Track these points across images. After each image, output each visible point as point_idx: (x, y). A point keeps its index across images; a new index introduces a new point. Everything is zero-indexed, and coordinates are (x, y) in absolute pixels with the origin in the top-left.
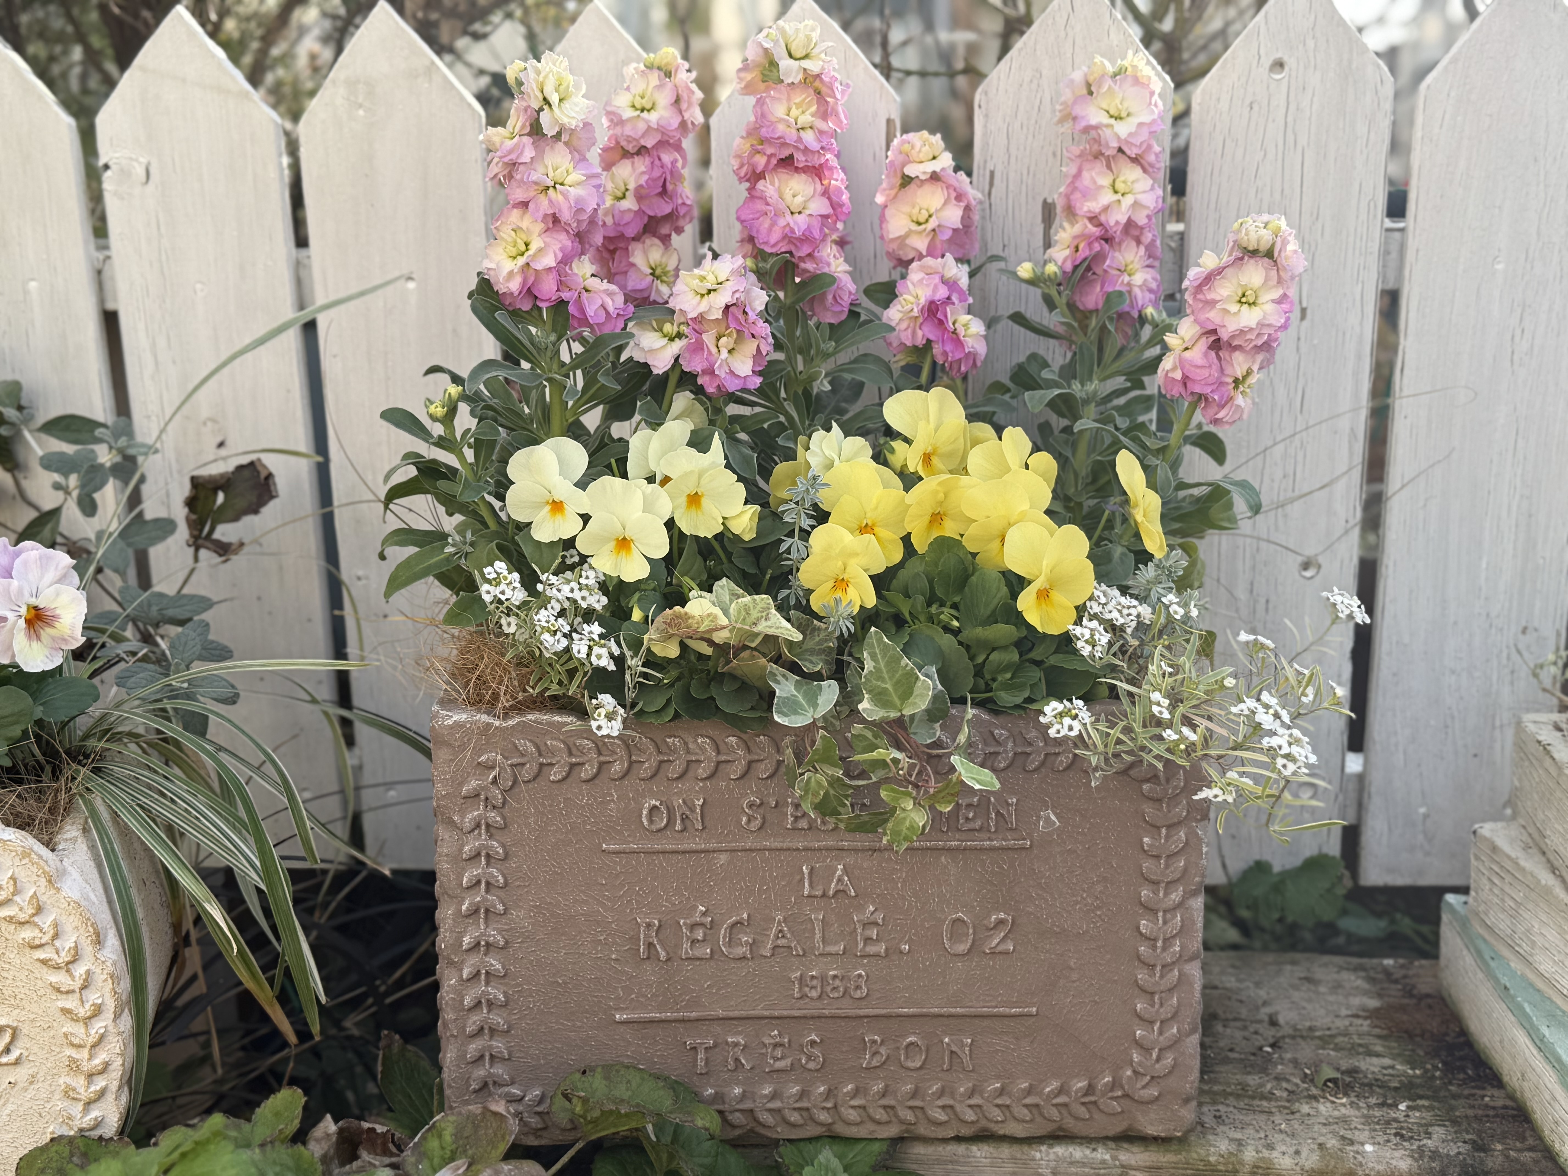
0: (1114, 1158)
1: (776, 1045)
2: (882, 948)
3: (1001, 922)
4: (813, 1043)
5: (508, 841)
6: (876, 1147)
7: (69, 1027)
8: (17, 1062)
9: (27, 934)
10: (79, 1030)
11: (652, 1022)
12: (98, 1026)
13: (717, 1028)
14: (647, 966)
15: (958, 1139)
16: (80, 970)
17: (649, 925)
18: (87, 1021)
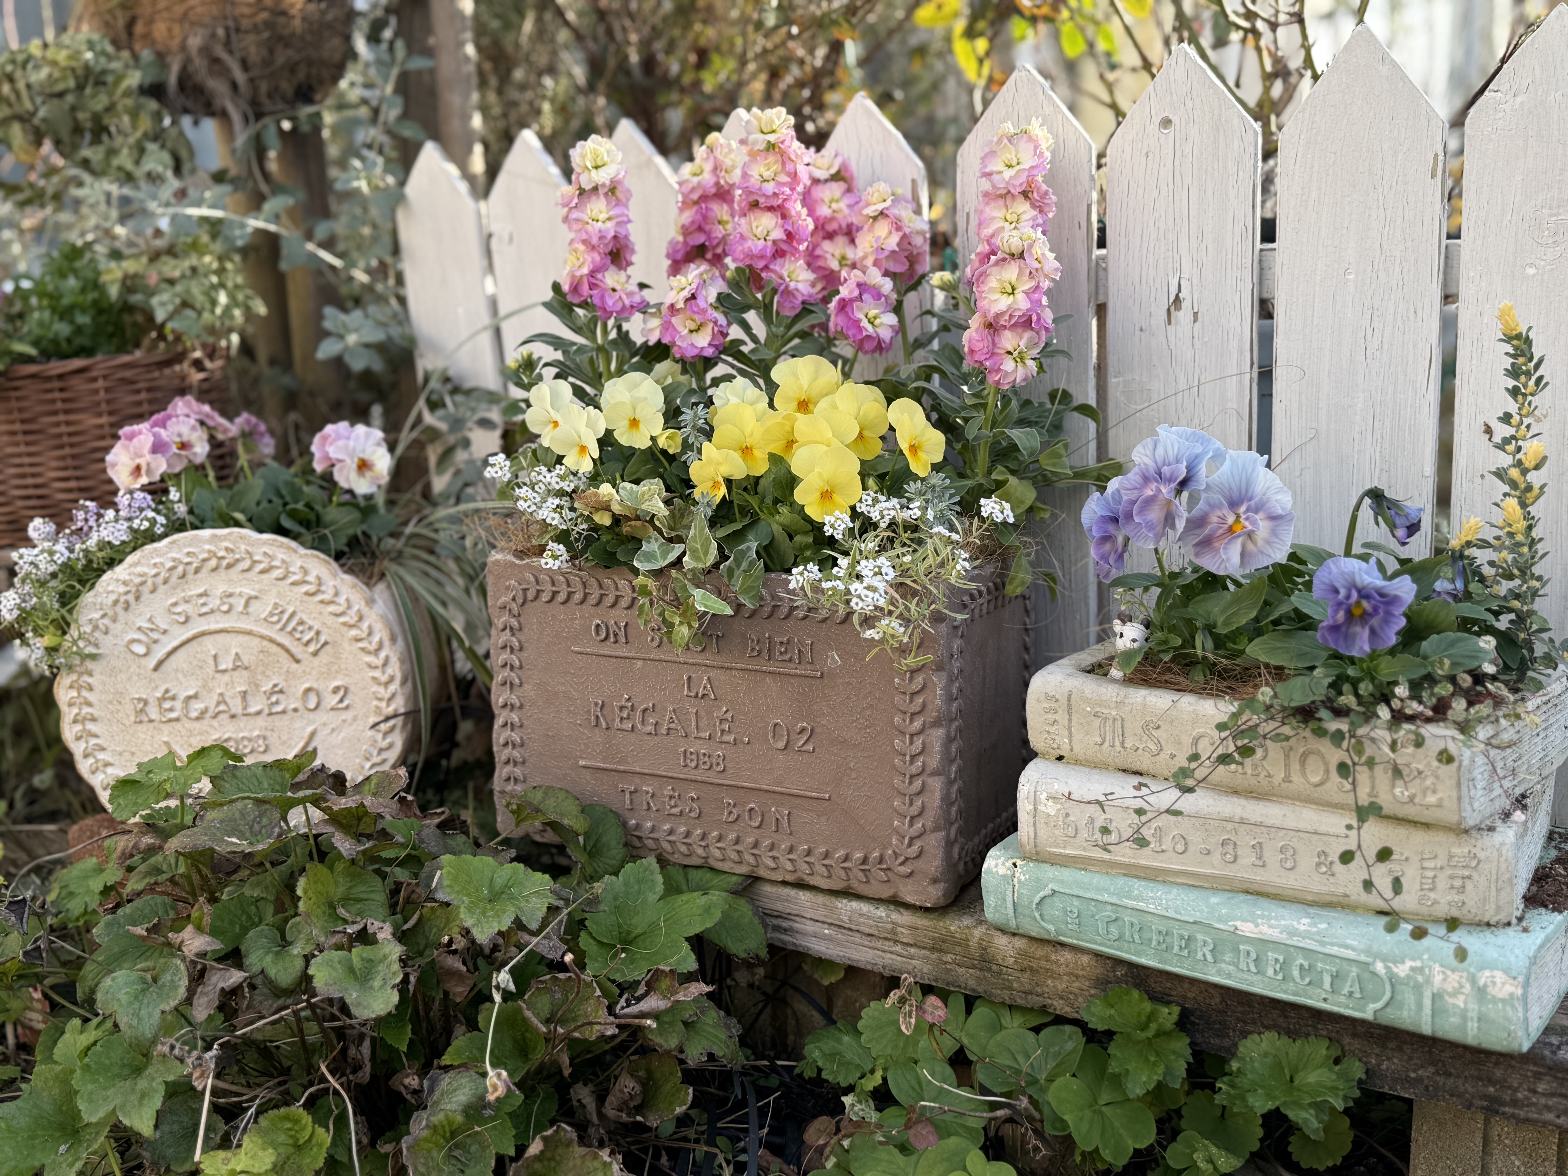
0: (888, 916)
1: (671, 797)
2: (730, 738)
3: (803, 730)
4: (693, 799)
5: (523, 639)
6: (734, 879)
7: (375, 688)
8: (347, 708)
9: (354, 632)
10: (381, 690)
11: (598, 769)
12: (393, 688)
13: (637, 780)
14: (597, 730)
15: (785, 883)
16: (383, 655)
17: (596, 704)
18: (386, 684)
